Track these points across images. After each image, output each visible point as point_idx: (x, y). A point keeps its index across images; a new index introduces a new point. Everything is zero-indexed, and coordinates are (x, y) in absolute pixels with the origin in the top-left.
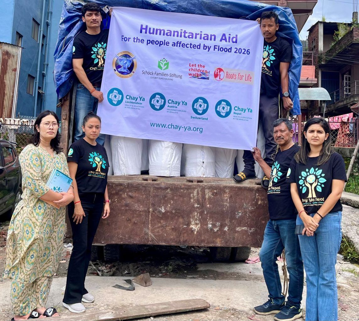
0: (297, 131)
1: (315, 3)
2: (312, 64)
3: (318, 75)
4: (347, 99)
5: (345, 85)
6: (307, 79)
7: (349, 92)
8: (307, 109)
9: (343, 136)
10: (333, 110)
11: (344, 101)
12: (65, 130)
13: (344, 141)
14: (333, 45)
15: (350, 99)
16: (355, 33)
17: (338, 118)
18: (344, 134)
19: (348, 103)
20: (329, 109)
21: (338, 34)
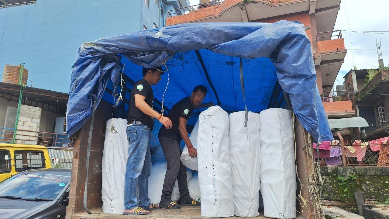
0: (341, 154)
1: (345, 53)
2: (349, 99)
3: (356, 109)
4: (383, 126)
5: (380, 115)
6: (346, 111)
7: (385, 120)
8: (351, 135)
9: (385, 157)
10: (372, 135)
11: (381, 127)
12: (75, 169)
13: (386, 160)
14: (365, 85)
15: (386, 126)
16: (382, 74)
17: (378, 142)
18: (385, 154)
19: (385, 129)
20: (369, 134)
21: (368, 77)
